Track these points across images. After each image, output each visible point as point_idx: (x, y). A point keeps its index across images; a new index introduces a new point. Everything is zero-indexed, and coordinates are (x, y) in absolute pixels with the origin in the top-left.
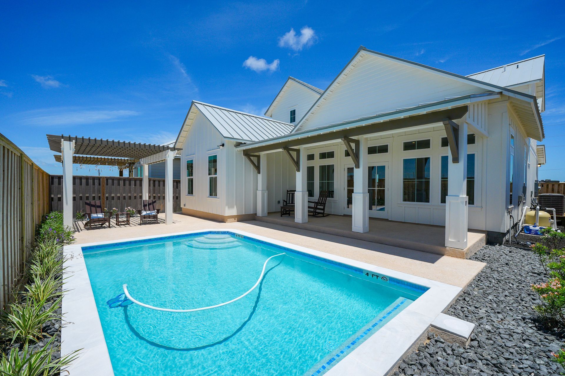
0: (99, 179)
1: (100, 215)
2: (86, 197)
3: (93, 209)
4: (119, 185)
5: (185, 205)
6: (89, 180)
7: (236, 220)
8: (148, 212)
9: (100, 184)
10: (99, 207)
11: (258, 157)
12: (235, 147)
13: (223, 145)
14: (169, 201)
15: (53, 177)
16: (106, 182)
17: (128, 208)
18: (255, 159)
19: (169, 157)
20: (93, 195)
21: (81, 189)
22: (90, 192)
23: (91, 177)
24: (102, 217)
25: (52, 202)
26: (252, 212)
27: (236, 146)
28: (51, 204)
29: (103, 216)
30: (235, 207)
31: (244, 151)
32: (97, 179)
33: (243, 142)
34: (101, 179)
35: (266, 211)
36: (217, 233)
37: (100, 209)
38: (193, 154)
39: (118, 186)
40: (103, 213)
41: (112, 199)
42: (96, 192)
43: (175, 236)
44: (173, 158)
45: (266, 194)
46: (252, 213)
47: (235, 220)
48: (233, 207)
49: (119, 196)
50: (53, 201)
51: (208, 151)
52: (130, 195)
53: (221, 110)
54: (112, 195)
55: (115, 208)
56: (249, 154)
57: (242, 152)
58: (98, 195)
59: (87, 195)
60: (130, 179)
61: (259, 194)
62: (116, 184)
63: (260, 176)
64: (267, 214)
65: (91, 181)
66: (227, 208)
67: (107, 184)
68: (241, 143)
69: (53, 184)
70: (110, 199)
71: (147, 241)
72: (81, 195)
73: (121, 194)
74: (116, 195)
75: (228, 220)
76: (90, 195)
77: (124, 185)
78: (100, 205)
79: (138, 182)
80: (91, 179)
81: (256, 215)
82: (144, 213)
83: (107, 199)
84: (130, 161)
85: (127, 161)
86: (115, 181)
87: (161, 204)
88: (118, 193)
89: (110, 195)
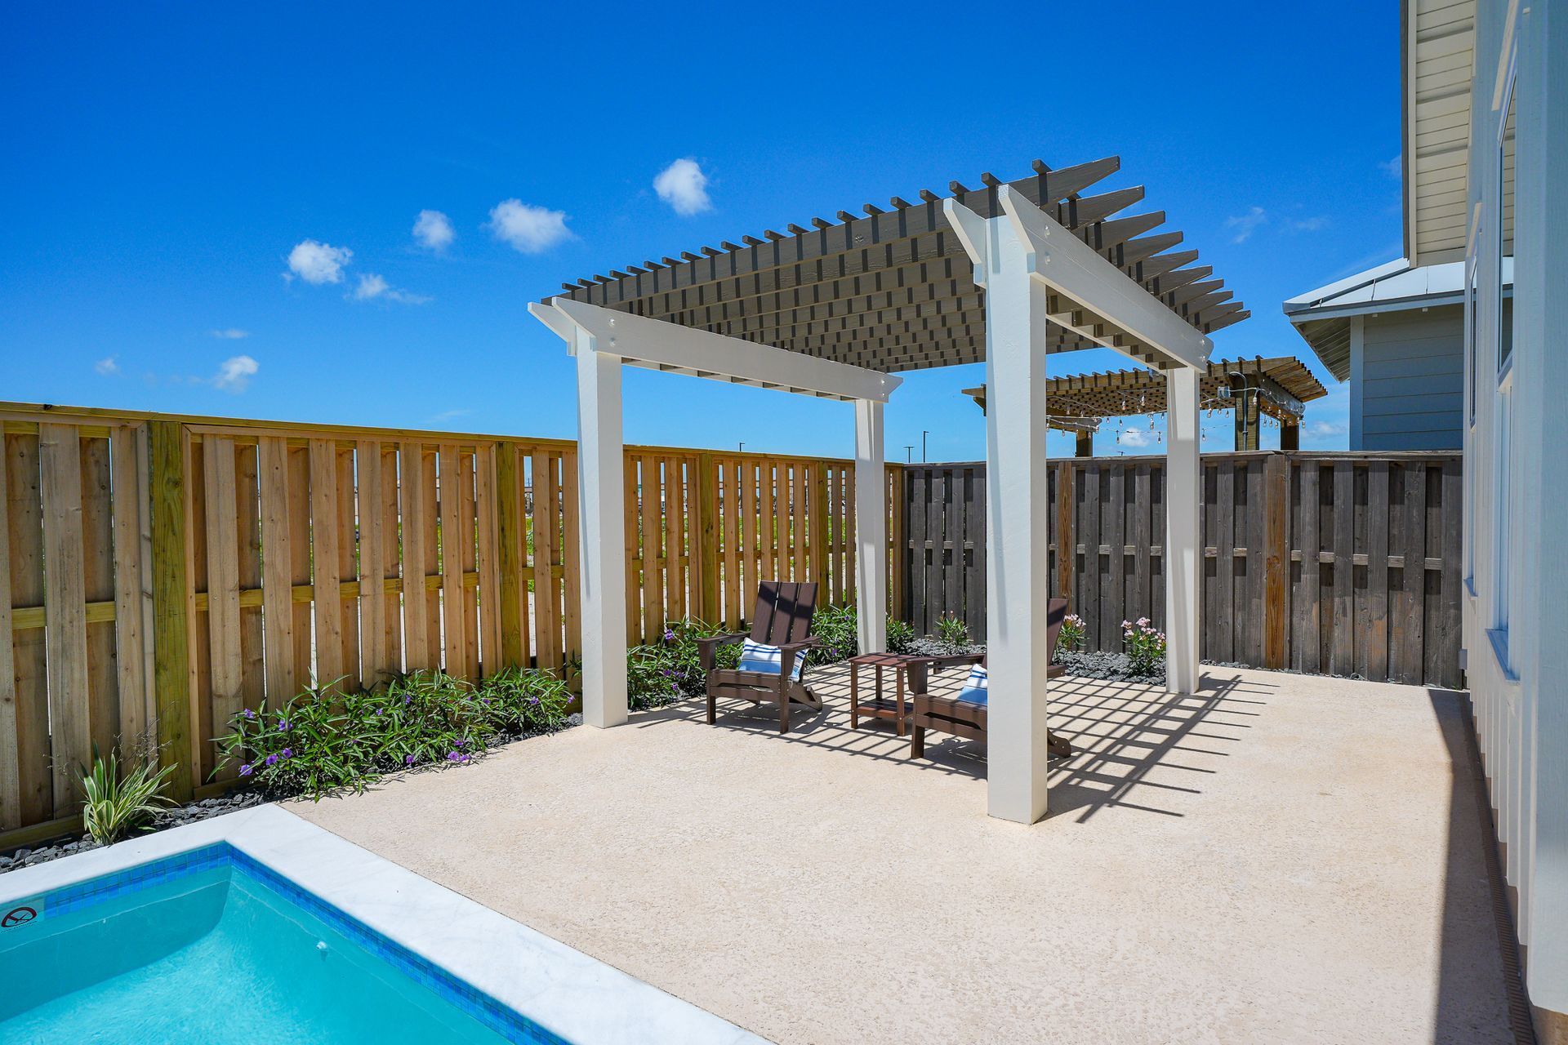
4: (1130, 496)
9: (1052, 498)
34: (1057, 471)
39: (1129, 505)
41: (1101, 570)
49: (1133, 553)
54: (1101, 546)
67: (1081, 497)
70: (1092, 564)
73: (1141, 547)
74: (1118, 549)
77: (1157, 497)
83: (1080, 567)
84: (1237, 367)
85: (1220, 374)
86: (1113, 479)
87: (1375, 615)
88: (1128, 537)
89: (1093, 548)
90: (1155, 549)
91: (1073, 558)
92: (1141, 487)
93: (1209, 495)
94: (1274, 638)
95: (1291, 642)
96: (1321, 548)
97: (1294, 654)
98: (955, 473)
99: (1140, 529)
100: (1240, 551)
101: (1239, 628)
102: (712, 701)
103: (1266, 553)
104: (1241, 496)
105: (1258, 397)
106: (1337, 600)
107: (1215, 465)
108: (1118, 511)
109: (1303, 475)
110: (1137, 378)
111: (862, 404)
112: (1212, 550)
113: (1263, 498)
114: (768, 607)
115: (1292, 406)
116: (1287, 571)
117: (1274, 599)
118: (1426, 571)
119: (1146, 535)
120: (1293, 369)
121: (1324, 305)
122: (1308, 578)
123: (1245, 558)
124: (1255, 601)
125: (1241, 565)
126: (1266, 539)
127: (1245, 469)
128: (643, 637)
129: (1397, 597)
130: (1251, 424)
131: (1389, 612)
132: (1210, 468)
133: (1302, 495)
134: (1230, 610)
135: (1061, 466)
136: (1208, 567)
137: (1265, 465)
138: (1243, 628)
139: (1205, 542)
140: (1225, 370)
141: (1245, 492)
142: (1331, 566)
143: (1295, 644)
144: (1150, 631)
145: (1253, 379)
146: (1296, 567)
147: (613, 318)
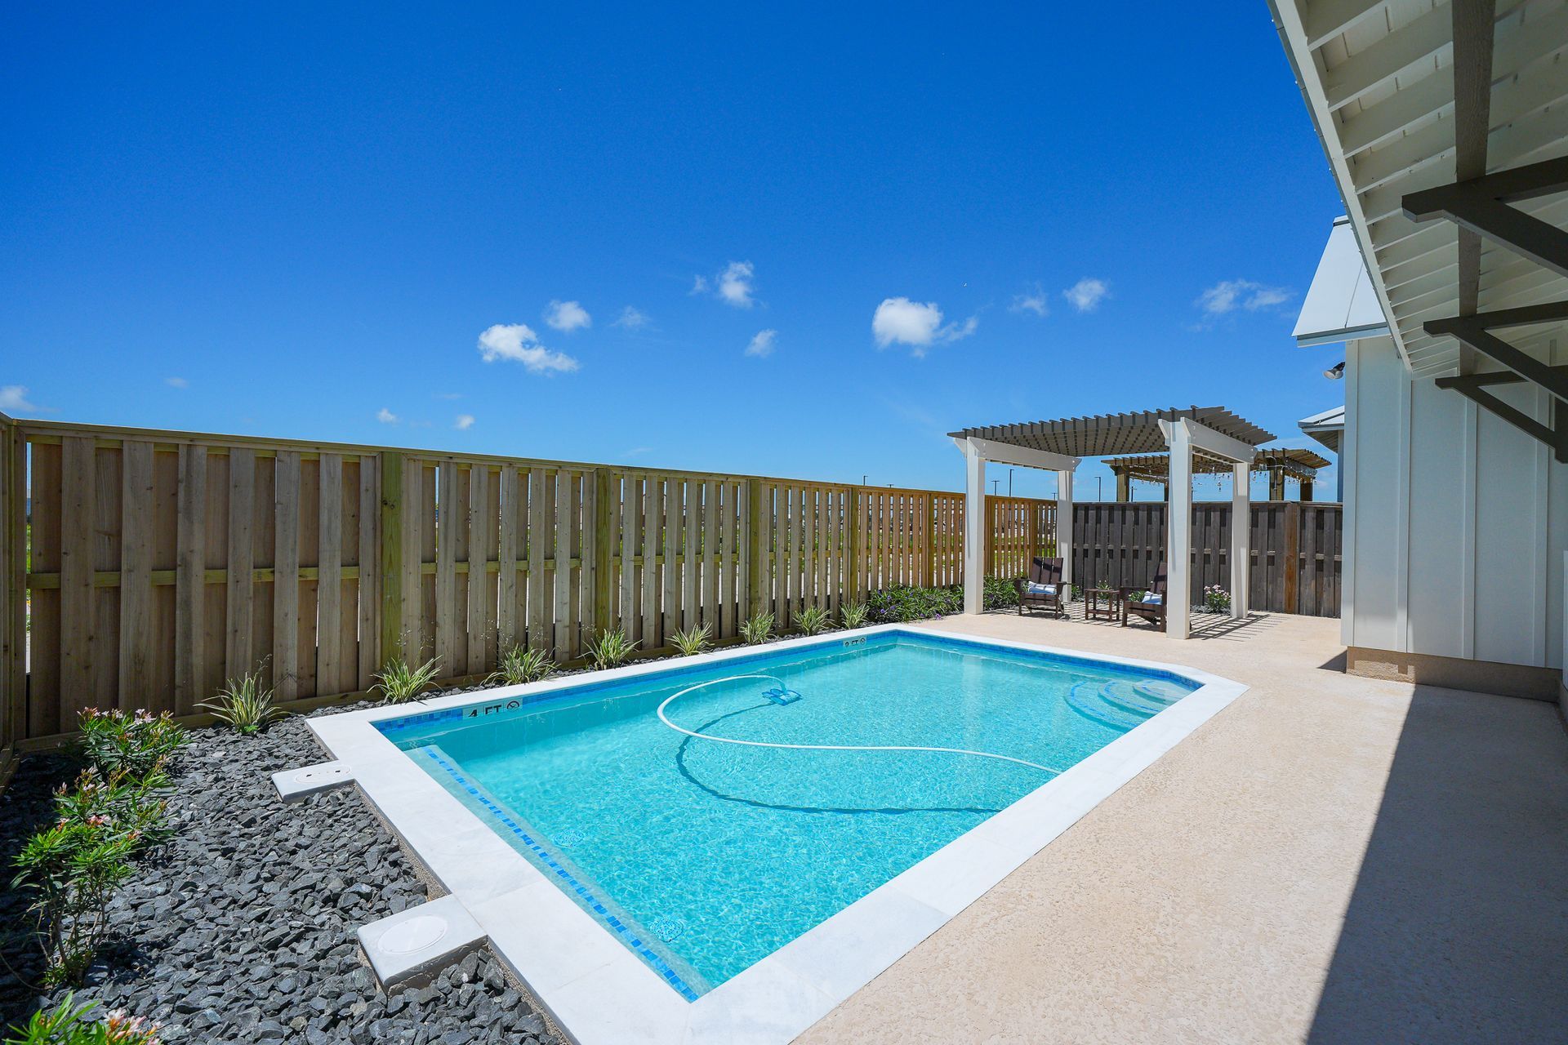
1: (1051, 589)
2: (1134, 551)
6: (1141, 512)
7: (1413, 675)
20: (1149, 548)
22: (1141, 540)
23: (1145, 504)
26: (1532, 656)
30: (1402, 616)
32: (1156, 510)
46: (1532, 663)
48: (1387, 614)
49: (1210, 553)
60: (1274, 507)
62: (1201, 522)
65: (1143, 514)
66: (1347, 615)
75: (1356, 663)
76: (1140, 547)
80: (1143, 511)
81: (1562, 678)
82: (1147, 598)
85: (1261, 457)
90: (1222, 551)
92: (1215, 517)
93: (1254, 523)
94: (1290, 598)
95: (1299, 600)
96: (1317, 552)
97: (1301, 607)
99: (1214, 540)
100: (1271, 552)
101: (1270, 593)
102: (1020, 608)
103: (1286, 554)
104: (1272, 524)
105: (1283, 470)
106: (1325, 579)
107: (1258, 507)
108: (1201, 531)
109: (1307, 514)
111: (1062, 474)
112: (1255, 552)
113: (1285, 526)
114: (1039, 567)
115: (1307, 472)
116: (1298, 564)
117: (1290, 578)
119: (1217, 544)
120: (1306, 454)
121: (1322, 424)
122: (1309, 568)
123: (1273, 556)
124: (1279, 579)
125: (1271, 560)
126: (1286, 546)
127: (1275, 510)
128: (944, 584)
130: (1279, 485)
132: (1255, 509)
133: (1307, 524)
134: (1265, 584)
136: (1253, 561)
137: (1286, 509)
138: (1272, 593)
139: (1251, 548)
140: (1264, 455)
141: (1274, 522)
142: (1322, 561)
143: (1302, 602)
144: (1220, 592)
145: (1280, 461)
146: (1302, 562)
147: (984, 443)
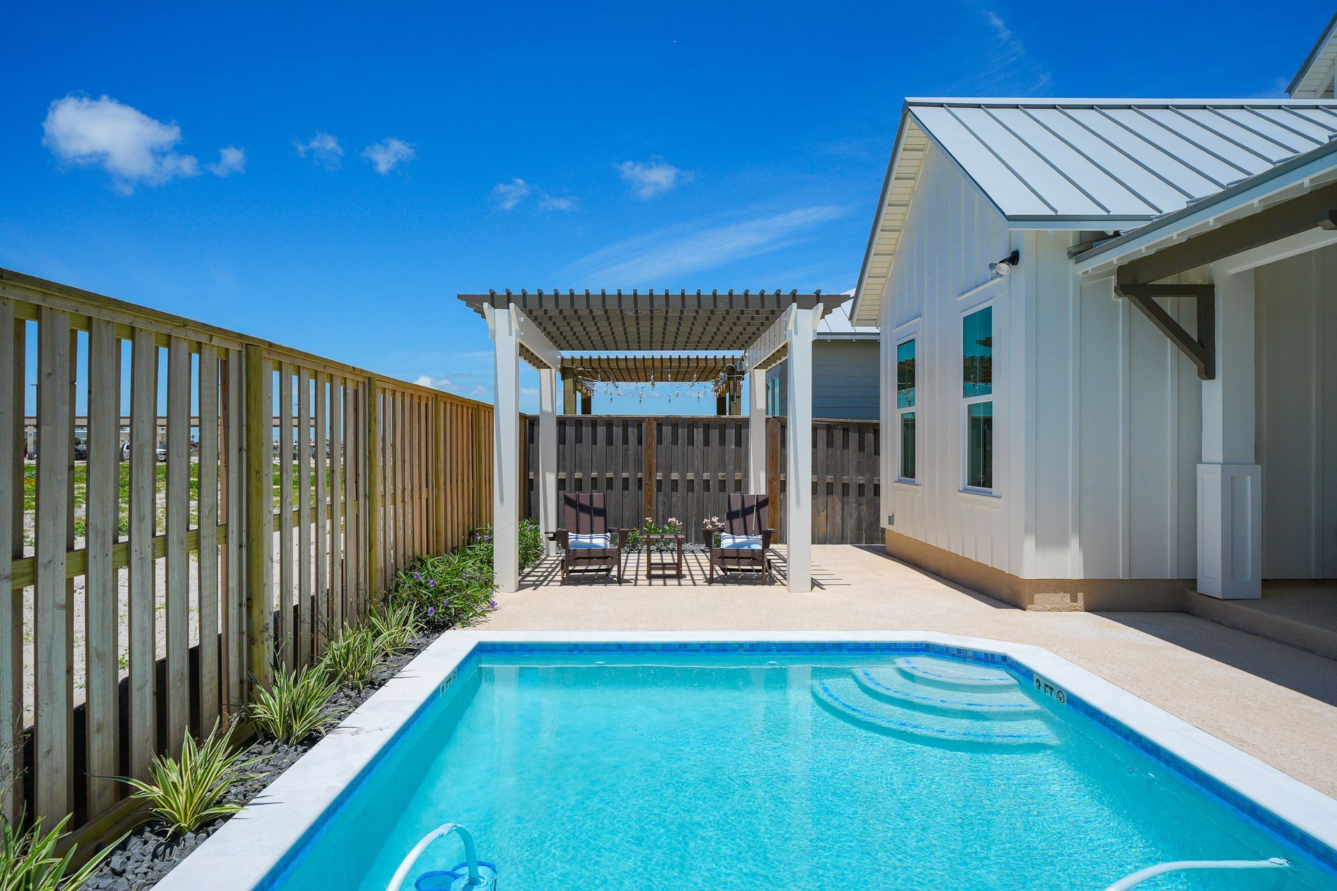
0: (638, 424)
1: (599, 541)
2: (607, 479)
3: (585, 518)
4: (691, 441)
5: (891, 520)
6: (614, 428)
7: (1081, 603)
8: (740, 539)
9: (640, 442)
10: (602, 512)
11: (1205, 295)
12: (1072, 262)
13: (1014, 259)
14: (798, 502)
15: (534, 420)
16: (657, 433)
17: (713, 519)
18: (1182, 310)
19: (796, 333)
20: (625, 475)
21: (594, 457)
23: (618, 418)
24: (603, 545)
25: (532, 492)
26: (1168, 571)
27: (1075, 254)
28: (529, 494)
29: (606, 545)
30: (1075, 543)
31: (1122, 271)
32: (633, 426)
33: (1109, 228)
34: (643, 424)
35: (1251, 573)
36: (953, 655)
37: (602, 519)
38: (916, 317)
39: (690, 447)
40: (608, 534)
41: (672, 490)
42: (631, 465)
43: (773, 644)
44: (811, 338)
45: (1251, 485)
46: (1169, 578)
47: (1074, 599)
48: (1063, 543)
49: (677, 478)
50: (532, 490)
51: (962, 294)
52: (723, 476)
53: (1066, 111)
54: (672, 474)
55: (674, 519)
56: (1145, 285)
57: (1113, 279)
58: (636, 475)
59: (609, 475)
60: (723, 422)
61: (1210, 481)
62: (683, 440)
63: (1213, 392)
64: (1257, 590)
65: (617, 431)
66: (1029, 544)
67: (660, 441)
68: (1102, 236)
69: (533, 443)
70: (666, 487)
71: (672, 650)
72: (594, 474)
73: (698, 474)
74: (683, 476)
75: (1036, 596)
76: (615, 473)
77: (707, 442)
78: (602, 506)
79: (731, 434)
80: (618, 427)
81: (1195, 588)
82: (727, 542)
83: (659, 489)
84: (731, 361)
86: (680, 430)
87: (821, 509)
88: (689, 468)
89: (667, 476)
91: (654, 482)
92: (698, 435)
95: (780, 528)
98: (567, 422)
99: (697, 463)
107: (740, 423)
108: (683, 451)
109: (787, 430)
110: (671, 362)
116: (779, 486)
117: (773, 503)
118: (843, 484)
119: (700, 467)
129: (830, 498)
130: (738, 397)
131: (827, 507)
133: (787, 442)
135: (646, 420)
146: (783, 485)
